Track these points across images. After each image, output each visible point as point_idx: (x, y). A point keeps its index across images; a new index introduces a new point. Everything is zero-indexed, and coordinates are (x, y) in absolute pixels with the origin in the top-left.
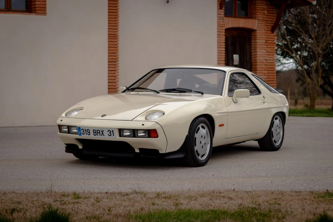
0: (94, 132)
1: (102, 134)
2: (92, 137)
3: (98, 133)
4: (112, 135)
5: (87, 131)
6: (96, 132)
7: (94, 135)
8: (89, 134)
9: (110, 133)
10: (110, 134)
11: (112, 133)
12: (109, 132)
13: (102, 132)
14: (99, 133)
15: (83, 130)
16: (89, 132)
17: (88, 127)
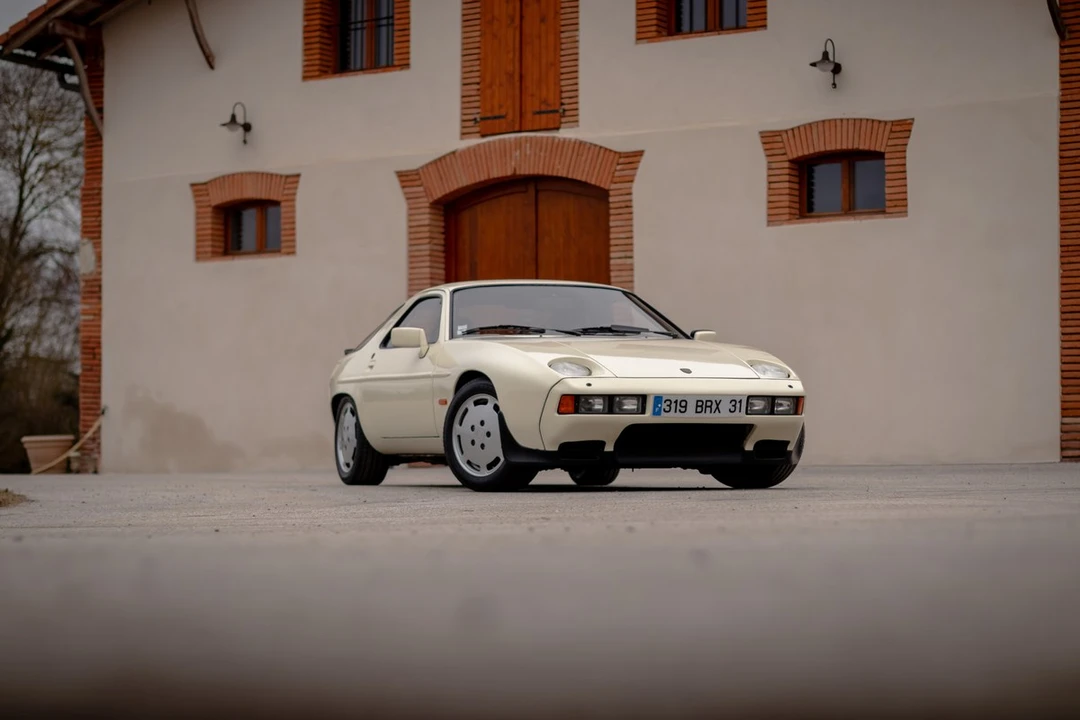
0: (697, 406)
1: (717, 408)
2: (691, 417)
3: (706, 406)
4: (738, 410)
5: (680, 403)
6: (701, 406)
7: (697, 412)
8: (683, 410)
9: (734, 406)
10: (733, 409)
11: (738, 405)
12: (733, 403)
13: (718, 405)
14: (710, 407)
15: (668, 403)
16: (685, 407)
17: (685, 395)
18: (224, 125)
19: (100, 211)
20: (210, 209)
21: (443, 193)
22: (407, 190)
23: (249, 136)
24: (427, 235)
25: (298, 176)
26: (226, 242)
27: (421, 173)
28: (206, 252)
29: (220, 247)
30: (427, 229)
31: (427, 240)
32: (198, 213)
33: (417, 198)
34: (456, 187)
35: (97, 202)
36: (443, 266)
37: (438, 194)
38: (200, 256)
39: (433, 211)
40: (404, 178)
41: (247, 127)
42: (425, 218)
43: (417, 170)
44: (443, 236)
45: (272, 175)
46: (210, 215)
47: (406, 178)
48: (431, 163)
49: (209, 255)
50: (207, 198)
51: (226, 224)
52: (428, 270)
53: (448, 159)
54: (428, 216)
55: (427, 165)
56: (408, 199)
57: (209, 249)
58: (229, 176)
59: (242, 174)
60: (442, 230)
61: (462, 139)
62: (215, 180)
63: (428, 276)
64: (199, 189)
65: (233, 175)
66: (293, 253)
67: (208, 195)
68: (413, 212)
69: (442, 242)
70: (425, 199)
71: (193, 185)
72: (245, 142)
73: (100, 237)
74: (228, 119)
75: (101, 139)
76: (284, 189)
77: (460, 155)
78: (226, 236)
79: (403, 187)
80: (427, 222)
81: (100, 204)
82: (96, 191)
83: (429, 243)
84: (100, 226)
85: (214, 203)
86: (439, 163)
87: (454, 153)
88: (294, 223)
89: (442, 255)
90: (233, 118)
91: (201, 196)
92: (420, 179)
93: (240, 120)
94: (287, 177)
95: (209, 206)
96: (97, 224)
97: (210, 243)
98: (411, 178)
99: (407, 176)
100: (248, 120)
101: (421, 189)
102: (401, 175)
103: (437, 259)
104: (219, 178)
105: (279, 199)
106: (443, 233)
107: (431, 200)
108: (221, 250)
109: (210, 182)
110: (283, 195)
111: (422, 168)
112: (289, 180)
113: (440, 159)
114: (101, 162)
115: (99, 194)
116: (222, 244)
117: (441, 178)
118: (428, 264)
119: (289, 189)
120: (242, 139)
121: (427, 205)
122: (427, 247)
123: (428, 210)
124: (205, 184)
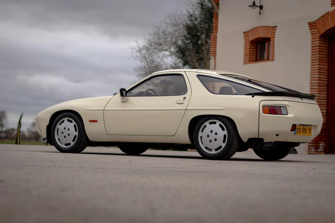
18: (250, 6)
19: (216, 45)
20: (249, 43)
21: (324, 31)
22: (312, 30)
23: (262, 11)
24: (318, 50)
25: (276, 27)
26: (257, 56)
27: (317, 23)
28: (247, 61)
29: (254, 59)
30: (318, 47)
31: (318, 53)
32: (245, 44)
33: (315, 34)
34: (328, 29)
35: (215, 41)
36: (327, 64)
37: (322, 32)
38: (245, 63)
39: (321, 39)
40: (311, 25)
41: (261, 7)
42: (317, 43)
43: (315, 21)
44: (327, 51)
45: (268, 26)
46: (249, 45)
47: (312, 25)
48: (320, 18)
49: (248, 62)
50: (248, 38)
51: (257, 49)
52: (318, 66)
53: (326, 15)
54: (318, 42)
55: (318, 19)
56: (312, 34)
57: (248, 59)
58: (255, 28)
59: (259, 27)
60: (327, 48)
61: (331, 7)
62: (251, 30)
63: (318, 68)
64: (246, 34)
65: (256, 27)
66: (274, 60)
67: (248, 37)
68: (314, 40)
69: (327, 54)
70: (318, 34)
71: (244, 33)
72: (260, 13)
73: (215, 56)
74: (252, 4)
75: (218, 16)
76: (272, 33)
77: (330, 14)
78: (257, 54)
79: (311, 29)
80: (318, 45)
81: (216, 43)
82: (215, 37)
83: (318, 54)
84: (216, 51)
85: (250, 40)
86: (323, 18)
87: (328, 13)
88: (274, 47)
89: (327, 59)
90: (254, 3)
91: (247, 37)
92: (316, 26)
93: (257, 4)
94: (273, 27)
95: (249, 41)
96: (215, 50)
97: (248, 57)
98: (313, 25)
99: (312, 24)
100: (261, 5)
101: (317, 30)
102: (310, 24)
103: (323, 61)
104: (252, 29)
105: (270, 37)
106: (326, 50)
107: (320, 35)
108: (254, 60)
109: (249, 31)
110: (272, 35)
111: (317, 20)
112: (274, 29)
113: (323, 16)
114: (217, 25)
115: (216, 38)
116: (255, 57)
117: (324, 25)
118: (318, 63)
119: (273, 32)
120: (259, 12)
121: (318, 37)
122: (318, 56)
123: (318, 39)
124: (248, 32)
